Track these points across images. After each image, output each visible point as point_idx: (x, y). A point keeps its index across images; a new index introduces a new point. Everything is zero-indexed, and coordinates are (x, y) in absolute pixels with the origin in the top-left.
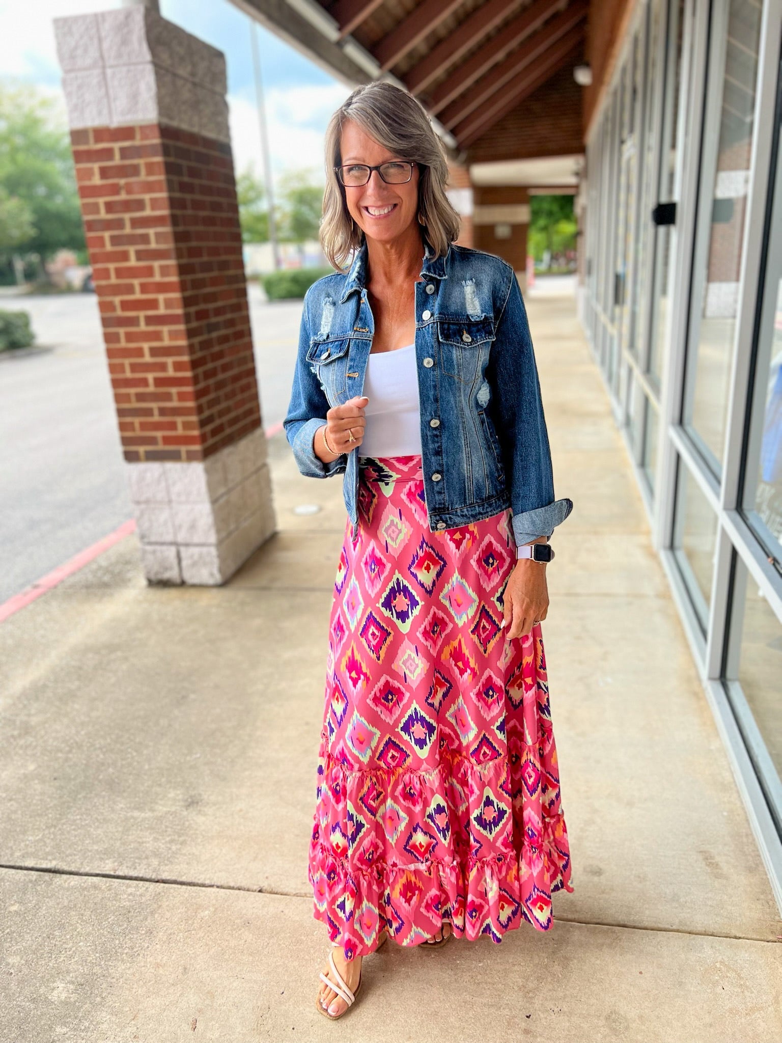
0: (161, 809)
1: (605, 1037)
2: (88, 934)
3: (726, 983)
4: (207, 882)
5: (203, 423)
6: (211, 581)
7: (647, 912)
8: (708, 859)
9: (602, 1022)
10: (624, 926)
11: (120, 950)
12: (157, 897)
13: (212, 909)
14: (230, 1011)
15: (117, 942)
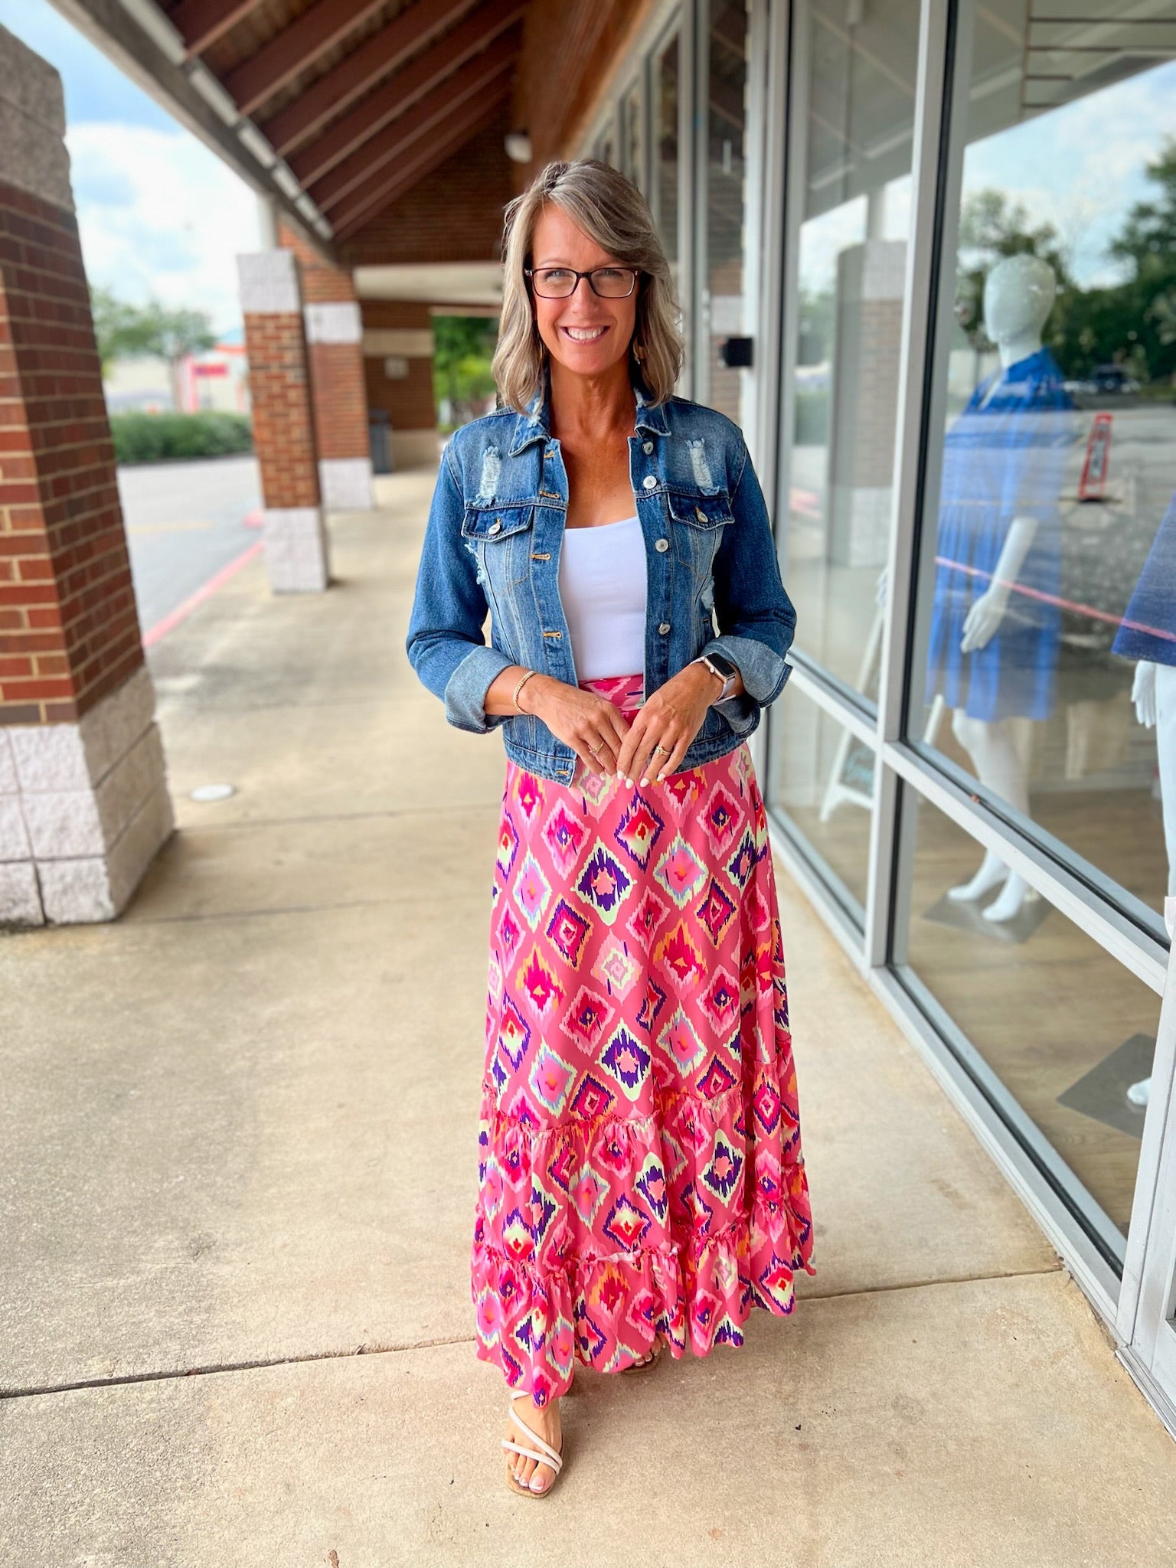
0: (151, 1267)
1: (900, 1429)
2: (103, 1474)
3: (1017, 1332)
4: (273, 1357)
5: (74, 660)
6: (98, 916)
7: (896, 1267)
8: (943, 1188)
9: (891, 1412)
10: (874, 1290)
11: (167, 1485)
12: (198, 1394)
13: (297, 1394)
14: (383, 1526)
15: (158, 1474)
